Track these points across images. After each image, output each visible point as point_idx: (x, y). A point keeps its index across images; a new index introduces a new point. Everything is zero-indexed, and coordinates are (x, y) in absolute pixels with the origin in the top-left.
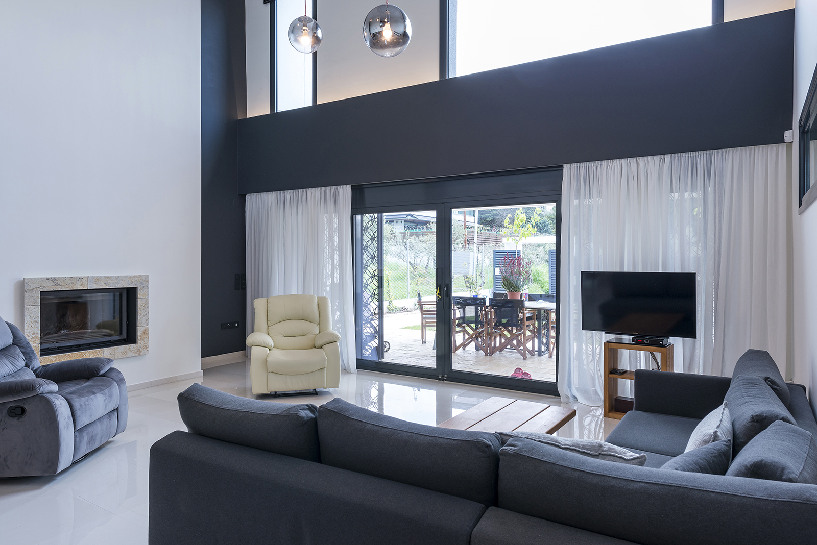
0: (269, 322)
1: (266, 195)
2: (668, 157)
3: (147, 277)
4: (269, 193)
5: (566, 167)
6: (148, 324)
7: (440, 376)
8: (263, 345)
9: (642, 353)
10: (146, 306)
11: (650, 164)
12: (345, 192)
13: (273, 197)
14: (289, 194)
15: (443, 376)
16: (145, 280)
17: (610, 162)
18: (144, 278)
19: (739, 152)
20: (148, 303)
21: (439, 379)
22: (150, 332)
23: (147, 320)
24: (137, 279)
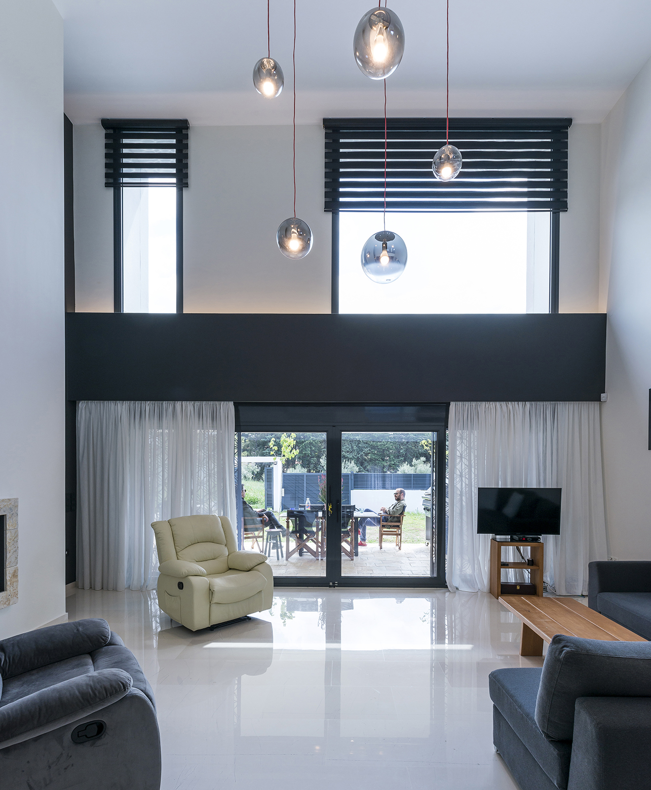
0: (177, 547)
1: (112, 404)
2: (528, 404)
3: (16, 500)
4: (118, 402)
5: (453, 404)
6: (17, 563)
7: (331, 584)
8: (200, 574)
9: (511, 547)
10: (16, 539)
11: (517, 408)
12: (227, 409)
13: (124, 407)
14: (148, 405)
15: (333, 583)
16: (14, 505)
17: (487, 404)
18: (13, 503)
19: (572, 405)
20: (17, 536)
21: (330, 586)
22: (20, 574)
23: (17, 558)
24: (6, 504)
